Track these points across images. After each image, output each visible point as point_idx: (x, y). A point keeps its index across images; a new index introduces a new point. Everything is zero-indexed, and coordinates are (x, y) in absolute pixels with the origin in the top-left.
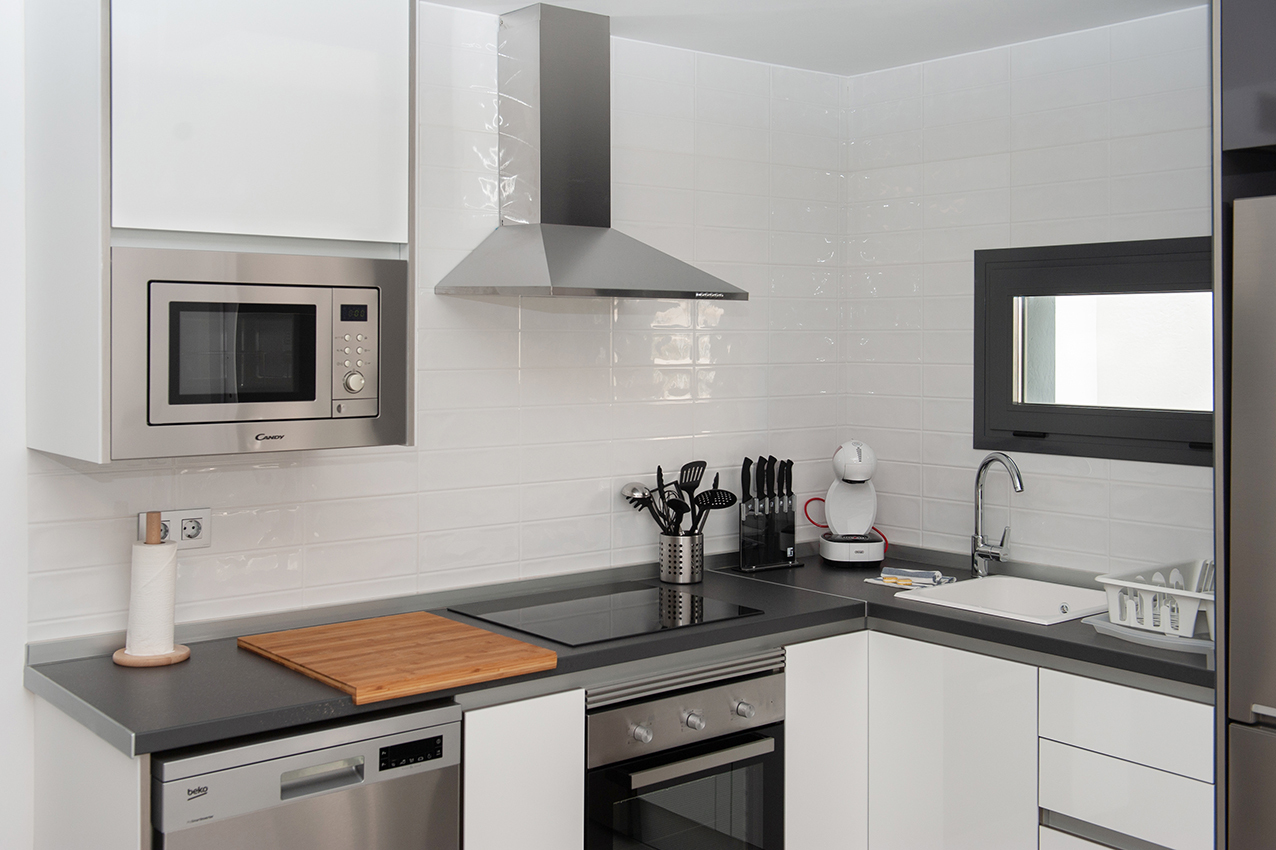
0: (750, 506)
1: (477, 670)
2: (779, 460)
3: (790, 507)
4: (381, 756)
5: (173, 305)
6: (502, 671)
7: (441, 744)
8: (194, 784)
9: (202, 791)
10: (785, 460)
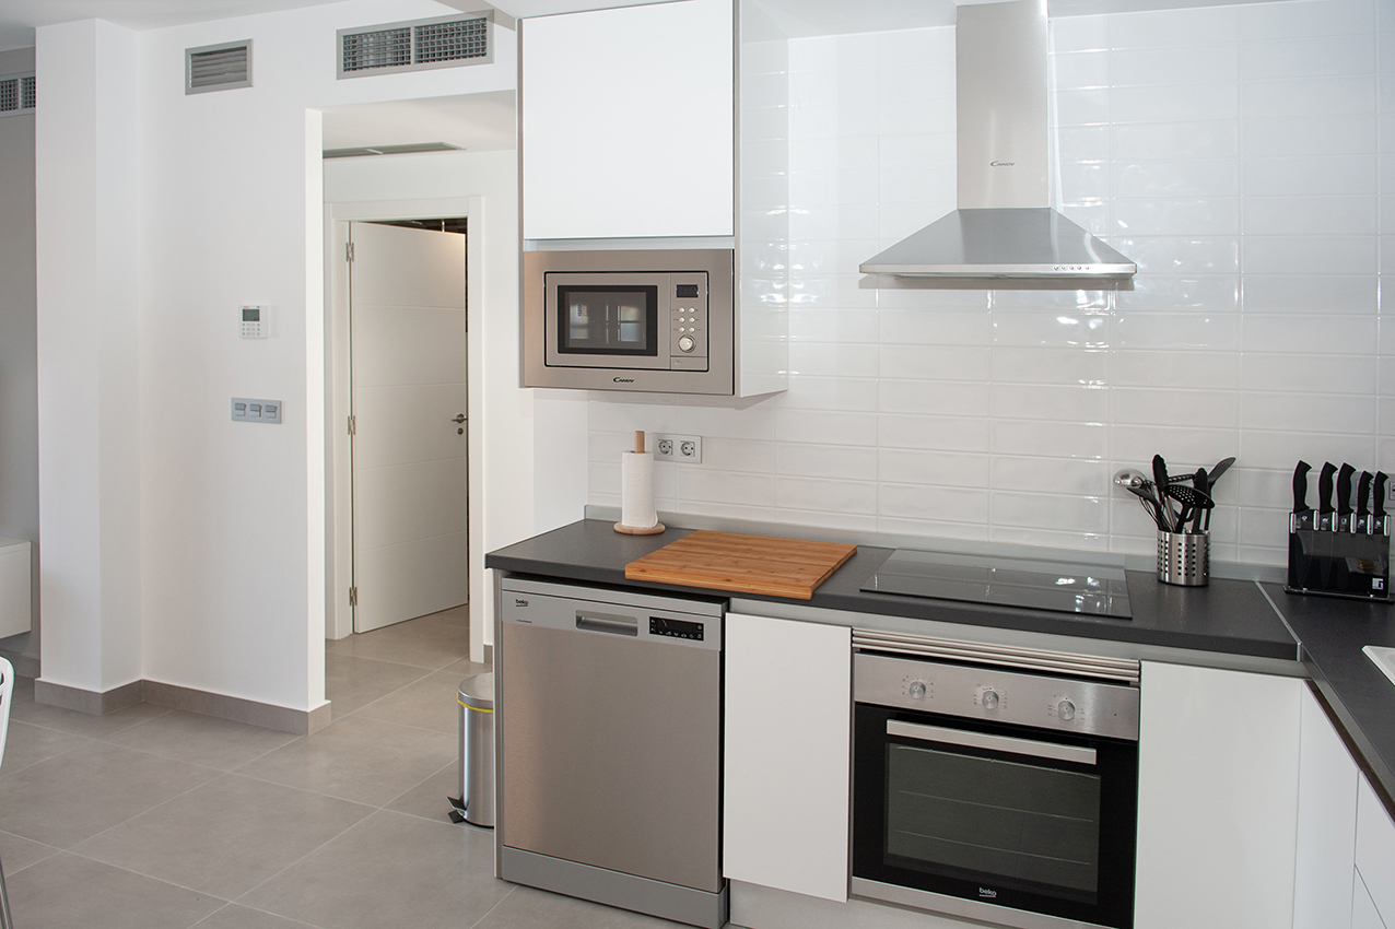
0: (1304, 518)
1: (729, 580)
2: (1359, 470)
3: (1378, 531)
4: (651, 623)
5: (560, 288)
6: (752, 587)
7: (702, 630)
8: (521, 597)
9: (524, 603)
10: (1373, 471)
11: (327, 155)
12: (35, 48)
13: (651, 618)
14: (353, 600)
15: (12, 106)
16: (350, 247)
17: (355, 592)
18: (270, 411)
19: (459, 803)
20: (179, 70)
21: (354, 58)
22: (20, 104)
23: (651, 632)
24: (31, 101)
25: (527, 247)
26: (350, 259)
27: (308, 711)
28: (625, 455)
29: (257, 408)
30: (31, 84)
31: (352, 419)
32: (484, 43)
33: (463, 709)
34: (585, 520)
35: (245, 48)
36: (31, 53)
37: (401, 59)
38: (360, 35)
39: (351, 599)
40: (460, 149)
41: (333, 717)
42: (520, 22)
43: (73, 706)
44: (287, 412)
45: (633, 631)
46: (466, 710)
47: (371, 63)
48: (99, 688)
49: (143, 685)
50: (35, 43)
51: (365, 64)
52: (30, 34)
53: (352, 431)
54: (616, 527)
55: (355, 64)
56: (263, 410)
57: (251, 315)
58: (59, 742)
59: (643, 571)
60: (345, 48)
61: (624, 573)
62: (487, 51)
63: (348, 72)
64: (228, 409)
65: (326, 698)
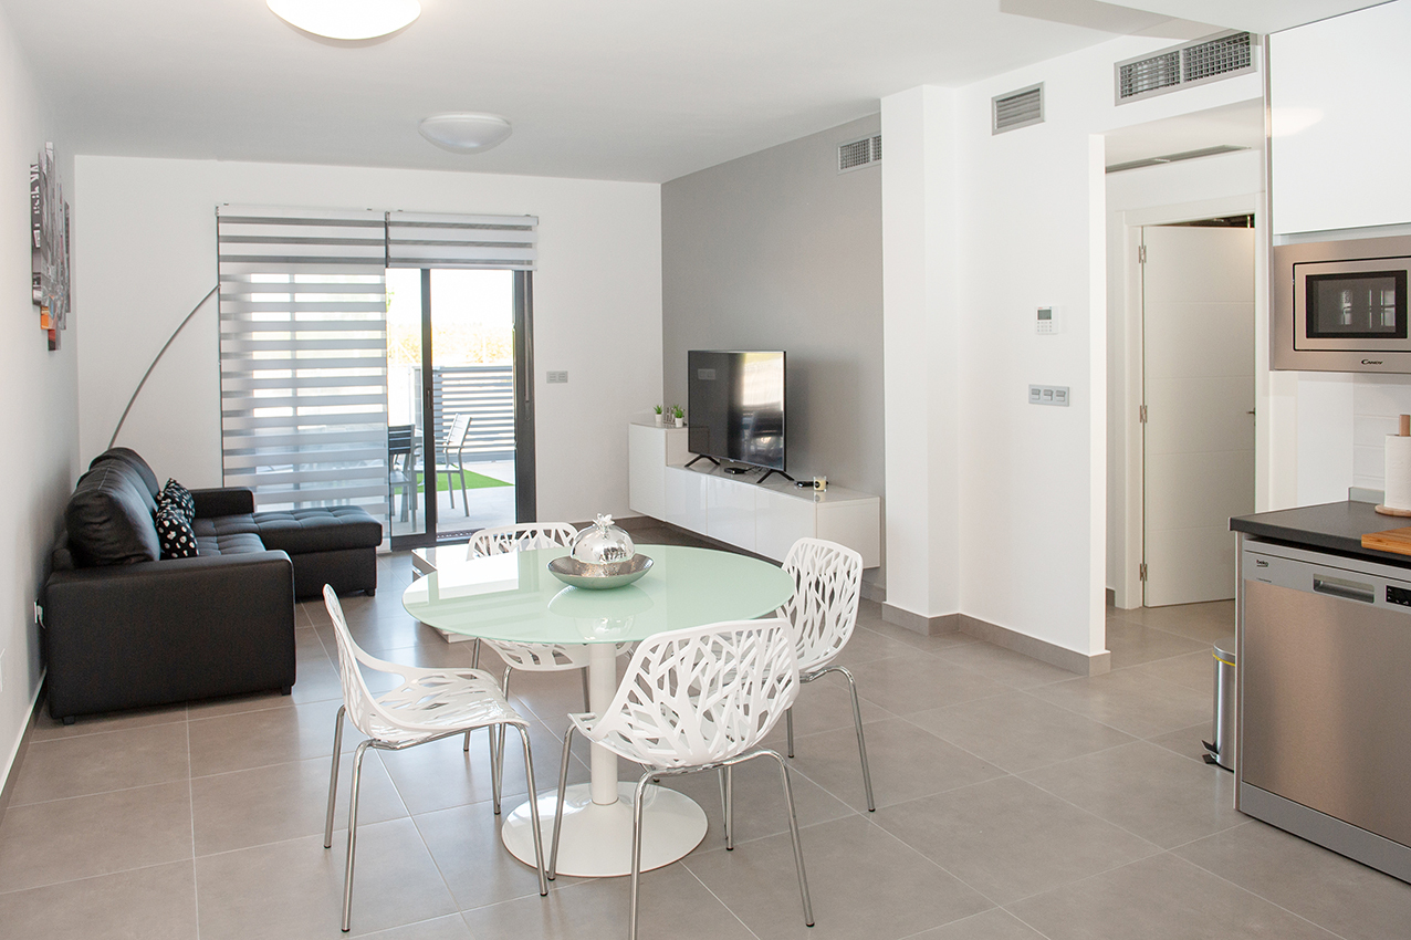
11: (1109, 170)
12: (880, 113)
13: (1388, 587)
14: (1143, 575)
15: (866, 160)
16: (1143, 249)
17: (1145, 569)
18: (1060, 395)
19: (1213, 748)
20: (987, 114)
21: (1131, 85)
22: (871, 158)
23: (1388, 600)
24: (878, 156)
25: (1277, 242)
26: (1142, 261)
27: (1090, 655)
28: (1388, 438)
29: (1049, 393)
30: (878, 140)
31: (1144, 409)
32: (1248, 54)
33: (1218, 662)
34: (1350, 501)
35: (1038, 90)
36: (877, 118)
37: (1172, 80)
38: (1135, 64)
39: (1142, 575)
40: (1245, 148)
41: (1112, 667)
42: (1267, 37)
43: (906, 624)
44: (1073, 397)
45: (1370, 598)
46: (1220, 663)
47: (1146, 87)
48: (927, 614)
49: (958, 618)
50: (880, 109)
51: (1140, 89)
52: (876, 105)
53: (1143, 419)
54: (1377, 508)
55: (1131, 90)
56: (1054, 395)
57: (1044, 315)
58: (896, 648)
59: (1379, 541)
60: (1122, 78)
61: (1360, 542)
62: (1251, 62)
63: (1125, 98)
64: (1027, 393)
65: (1106, 649)
